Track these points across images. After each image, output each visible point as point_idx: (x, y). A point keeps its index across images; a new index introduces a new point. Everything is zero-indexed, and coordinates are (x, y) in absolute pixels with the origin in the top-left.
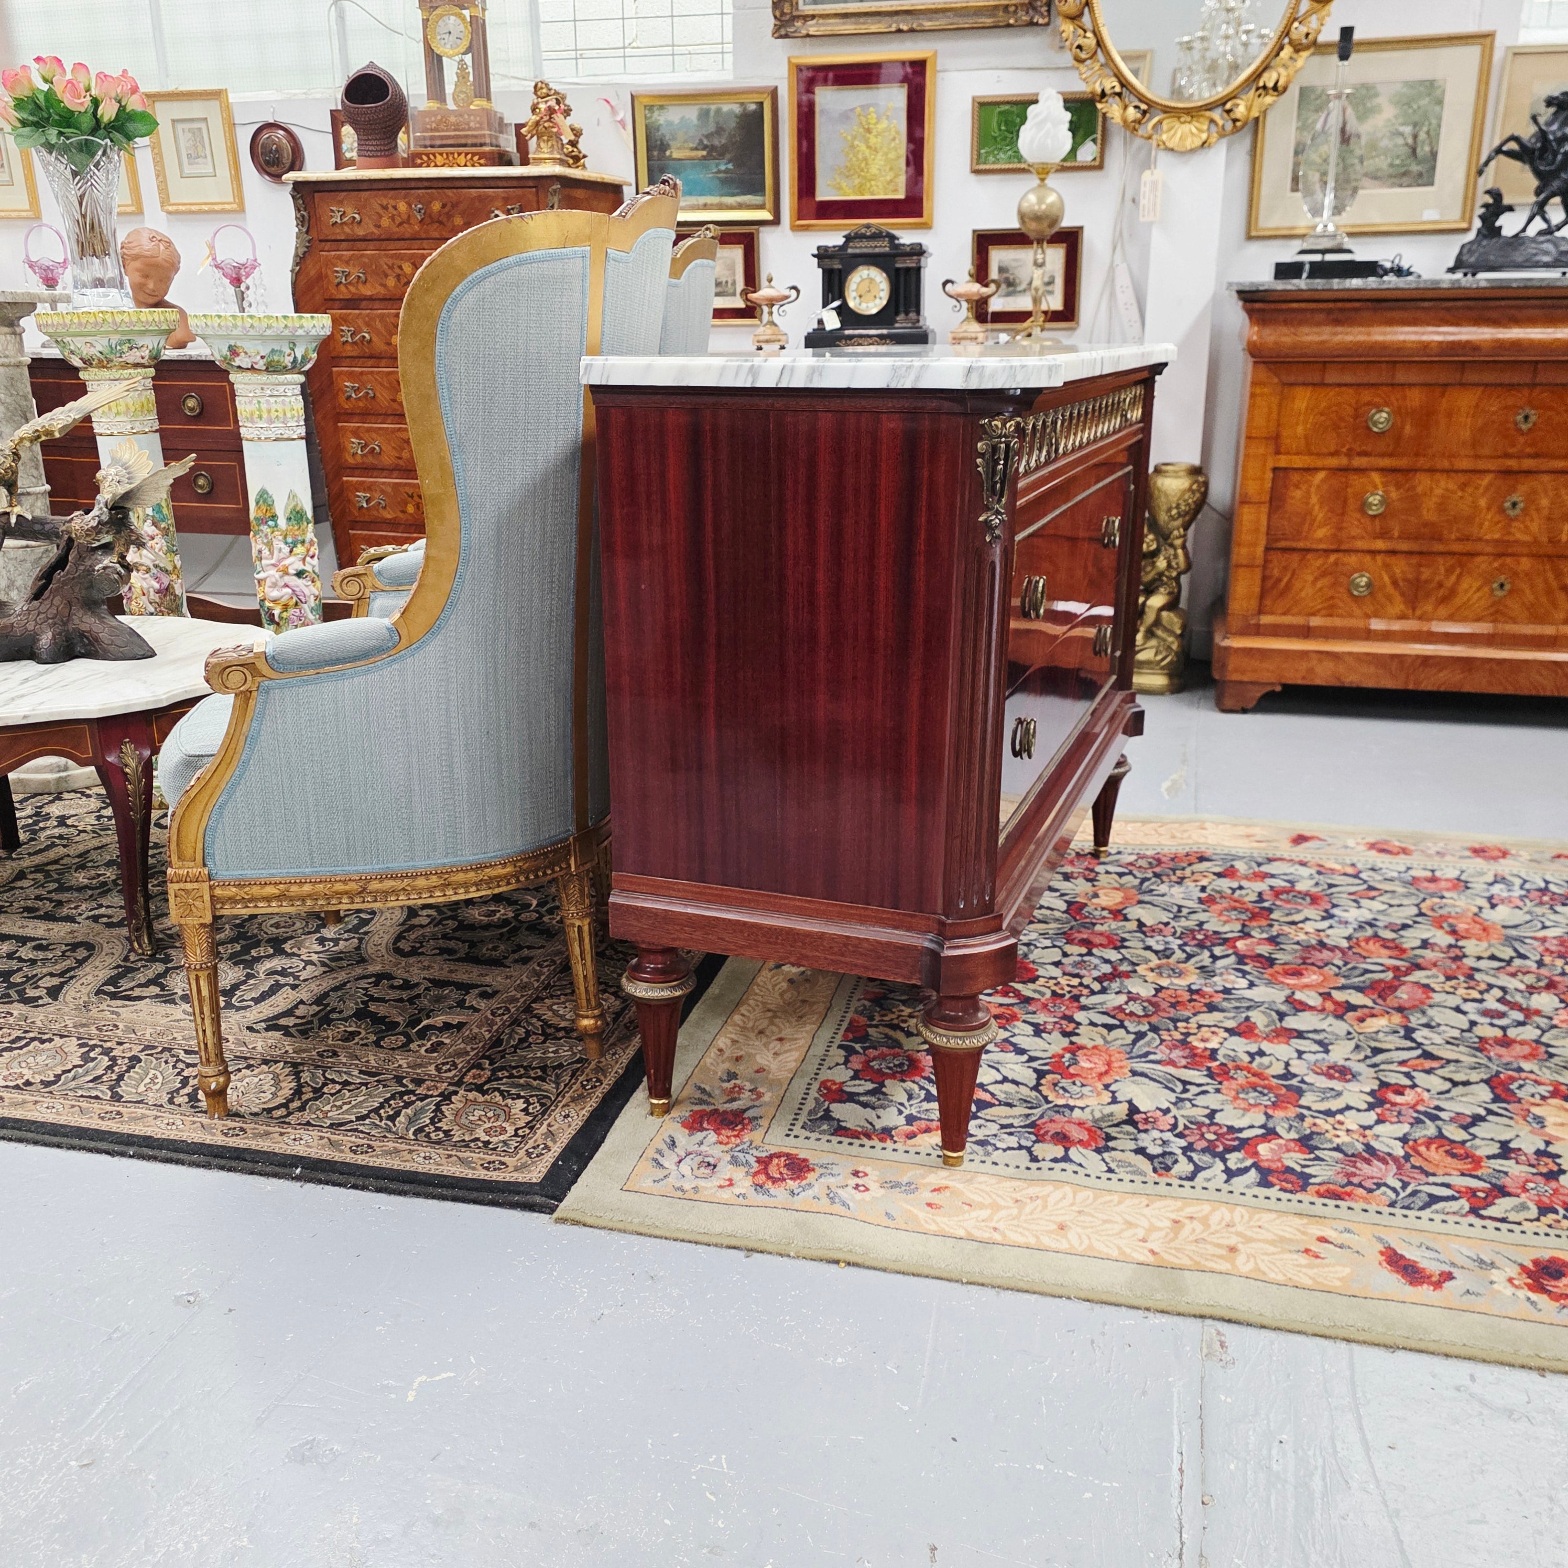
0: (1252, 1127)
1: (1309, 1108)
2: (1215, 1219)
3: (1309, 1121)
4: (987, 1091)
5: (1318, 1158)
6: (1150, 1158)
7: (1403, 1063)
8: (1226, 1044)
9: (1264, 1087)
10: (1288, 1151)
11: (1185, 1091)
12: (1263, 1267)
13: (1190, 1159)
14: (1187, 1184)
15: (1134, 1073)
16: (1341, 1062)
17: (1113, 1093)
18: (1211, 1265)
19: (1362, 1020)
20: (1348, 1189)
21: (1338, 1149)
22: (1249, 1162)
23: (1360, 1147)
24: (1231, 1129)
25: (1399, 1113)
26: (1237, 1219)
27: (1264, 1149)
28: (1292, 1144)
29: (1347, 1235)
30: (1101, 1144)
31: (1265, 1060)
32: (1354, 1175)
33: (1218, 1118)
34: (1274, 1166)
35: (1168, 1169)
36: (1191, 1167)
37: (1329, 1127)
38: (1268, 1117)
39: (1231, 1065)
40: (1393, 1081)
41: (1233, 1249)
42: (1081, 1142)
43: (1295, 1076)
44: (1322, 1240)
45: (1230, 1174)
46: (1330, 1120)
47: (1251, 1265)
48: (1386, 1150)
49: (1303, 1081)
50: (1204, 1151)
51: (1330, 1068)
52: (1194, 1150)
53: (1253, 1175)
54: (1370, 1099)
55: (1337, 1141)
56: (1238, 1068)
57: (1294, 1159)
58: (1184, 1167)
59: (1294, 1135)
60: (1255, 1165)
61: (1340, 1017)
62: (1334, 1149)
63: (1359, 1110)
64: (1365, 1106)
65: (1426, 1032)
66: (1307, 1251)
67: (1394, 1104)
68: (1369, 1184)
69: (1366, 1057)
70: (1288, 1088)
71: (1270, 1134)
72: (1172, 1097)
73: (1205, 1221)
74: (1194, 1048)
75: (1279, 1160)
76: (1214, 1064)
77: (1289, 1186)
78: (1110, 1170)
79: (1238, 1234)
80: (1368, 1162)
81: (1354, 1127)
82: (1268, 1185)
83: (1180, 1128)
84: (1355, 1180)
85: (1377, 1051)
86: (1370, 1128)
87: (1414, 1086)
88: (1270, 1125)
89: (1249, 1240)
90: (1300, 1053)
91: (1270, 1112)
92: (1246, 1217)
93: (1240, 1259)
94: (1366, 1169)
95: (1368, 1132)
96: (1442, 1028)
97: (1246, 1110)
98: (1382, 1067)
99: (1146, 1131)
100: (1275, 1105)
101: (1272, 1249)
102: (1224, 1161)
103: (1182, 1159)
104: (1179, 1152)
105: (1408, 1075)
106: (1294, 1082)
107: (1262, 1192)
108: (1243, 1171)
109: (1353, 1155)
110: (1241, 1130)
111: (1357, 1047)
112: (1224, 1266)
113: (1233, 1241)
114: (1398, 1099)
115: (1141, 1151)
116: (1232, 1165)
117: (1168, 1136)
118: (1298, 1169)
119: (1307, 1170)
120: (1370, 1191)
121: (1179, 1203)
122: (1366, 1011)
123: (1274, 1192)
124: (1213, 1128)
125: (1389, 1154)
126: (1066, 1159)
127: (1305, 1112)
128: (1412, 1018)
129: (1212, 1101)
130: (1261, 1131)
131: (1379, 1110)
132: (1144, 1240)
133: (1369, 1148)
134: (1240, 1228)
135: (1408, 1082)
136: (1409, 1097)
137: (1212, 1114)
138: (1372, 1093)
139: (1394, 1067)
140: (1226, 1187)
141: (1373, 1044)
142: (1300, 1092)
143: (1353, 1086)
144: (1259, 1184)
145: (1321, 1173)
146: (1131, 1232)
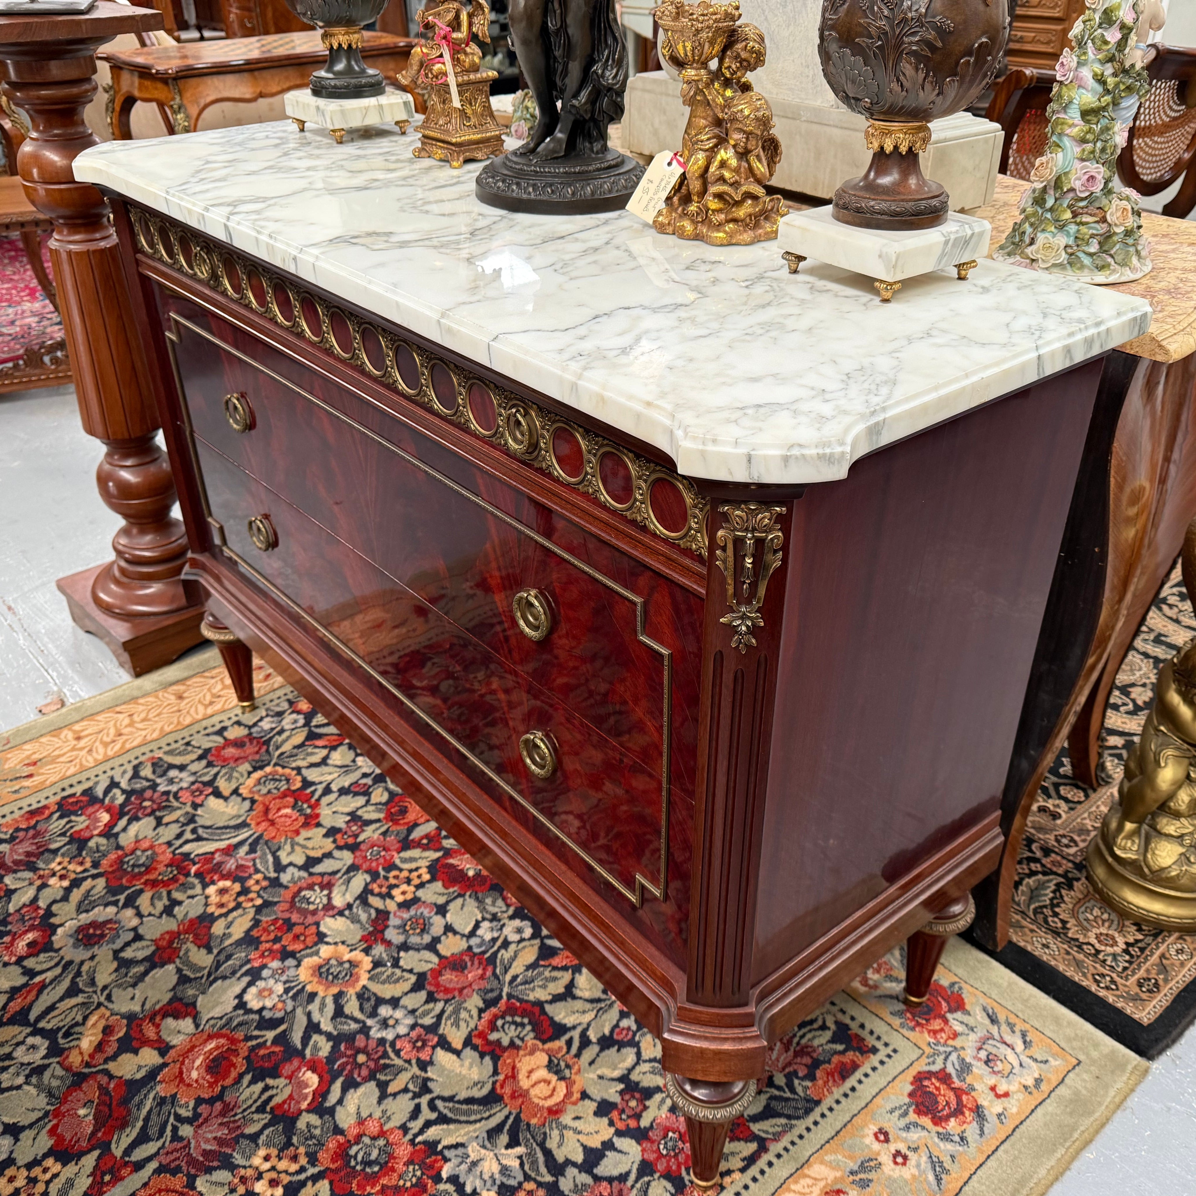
0: (124, 830)
1: (94, 877)
2: (101, 750)
3: (88, 865)
4: (324, 747)
5: (63, 834)
6: (171, 766)
7: (42, 987)
8: (200, 899)
9: (141, 874)
10: (87, 827)
11: (194, 831)
12: (55, 739)
13: (148, 780)
14: (136, 762)
15: (244, 825)
16: (95, 949)
17: (244, 799)
18: (85, 723)
19: (108, 1030)
20: (33, 822)
21: (55, 852)
22: (107, 801)
23: (41, 865)
24: (137, 819)
25: (22, 920)
26: (90, 758)
27: (105, 817)
28: (87, 834)
29: (17, 787)
30: (210, 758)
31: (160, 906)
32: (34, 837)
33: (151, 821)
34: (90, 810)
35: (154, 765)
36: (142, 774)
37: (71, 867)
38: (118, 847)
39: (182, 878)
40: (42, 957)
41: (78, 738)
42: (223, 748)
43: (126, 905)
44: (31, 776)
45: (114, 784)
46: (73, 876)
47: (62, 736)
48: (19, 875)
49: (115, 903)
50: (143, 790)
51: (103, 936)
52: (149, 787)
53: (99, 791)
54: (53, 920)
55: (58, 860)
56: (174, 880)
57: (81, 822)
58: (147, 772)
59: (92, 844)
60: (102, 801)
61: (131, 1017)
62: (58, 849)
63: (55, 902)
64: (54, 908)
65: (37, 1058)
66: (35, 764)
67: (32, 928)
68: (21, 834)
69: (78, 974)
70: (122, 889)
71: (108, 833)
72: (200, 821)
73: (106, 745)
74: (223, 877)
75: (89, 816)
76: (193, 870)
77: (71, 800)
78: (188, 744)
79: (82, 749)
80: (28, 854)
81: (52, 881)
82: (85, 792)
83: (171, 798)
84: (31, 833)
85: (73, 991)
86: (40, 888)
87: (20, 961)
88: (112, 840)
89: (73, 749)
90: (138, 937)
91: (120, 852)
92: (84, 762)
93: (70, 735)
94: (27, 847)
95: (39, 883)
96: (20, 1080)
97: (137, 841)
98: (58, 970)
99: (193, 783)
100: (120, 861)
101: (57, 753)
102: (124, 791)
103: (151, 776)
104: (159, 781)
105: (31, 973)
106: (122, 898)
107: (86, 786)
108: (107, 792)
109: (42, 853)
110: (129, 822)
111: (92, 982)
112: (77, 727)
113: (82, 743)
114: (30, 936)
115: (182, 768)
116: (116, 792)
117: (174, 788)
118: (73, 818)
119: (65, 820)
120: (17, 830)
121: (128, 746)
122: (110, 1051)
123: (78, 790)
124: (149, 810)
125: (15, 872)
126: (220, 732)
127: (95, 872)
128: (60, 1072)
129: (168, 833)
130: (116, 829)
131: (41, 912)
132: (131, 715)
133: (32, 867)
134: (84, 752)
135: (30, 963)
136: (21, 946)
137: (159, 822)
138: (54, 928)
139: (49, 975)
140: (110, 773)
141: (80, 999)
142: (113, 890)
143: (71, 925)
144: (90, 789)
145: (57, 825)
146: (143, 715)
